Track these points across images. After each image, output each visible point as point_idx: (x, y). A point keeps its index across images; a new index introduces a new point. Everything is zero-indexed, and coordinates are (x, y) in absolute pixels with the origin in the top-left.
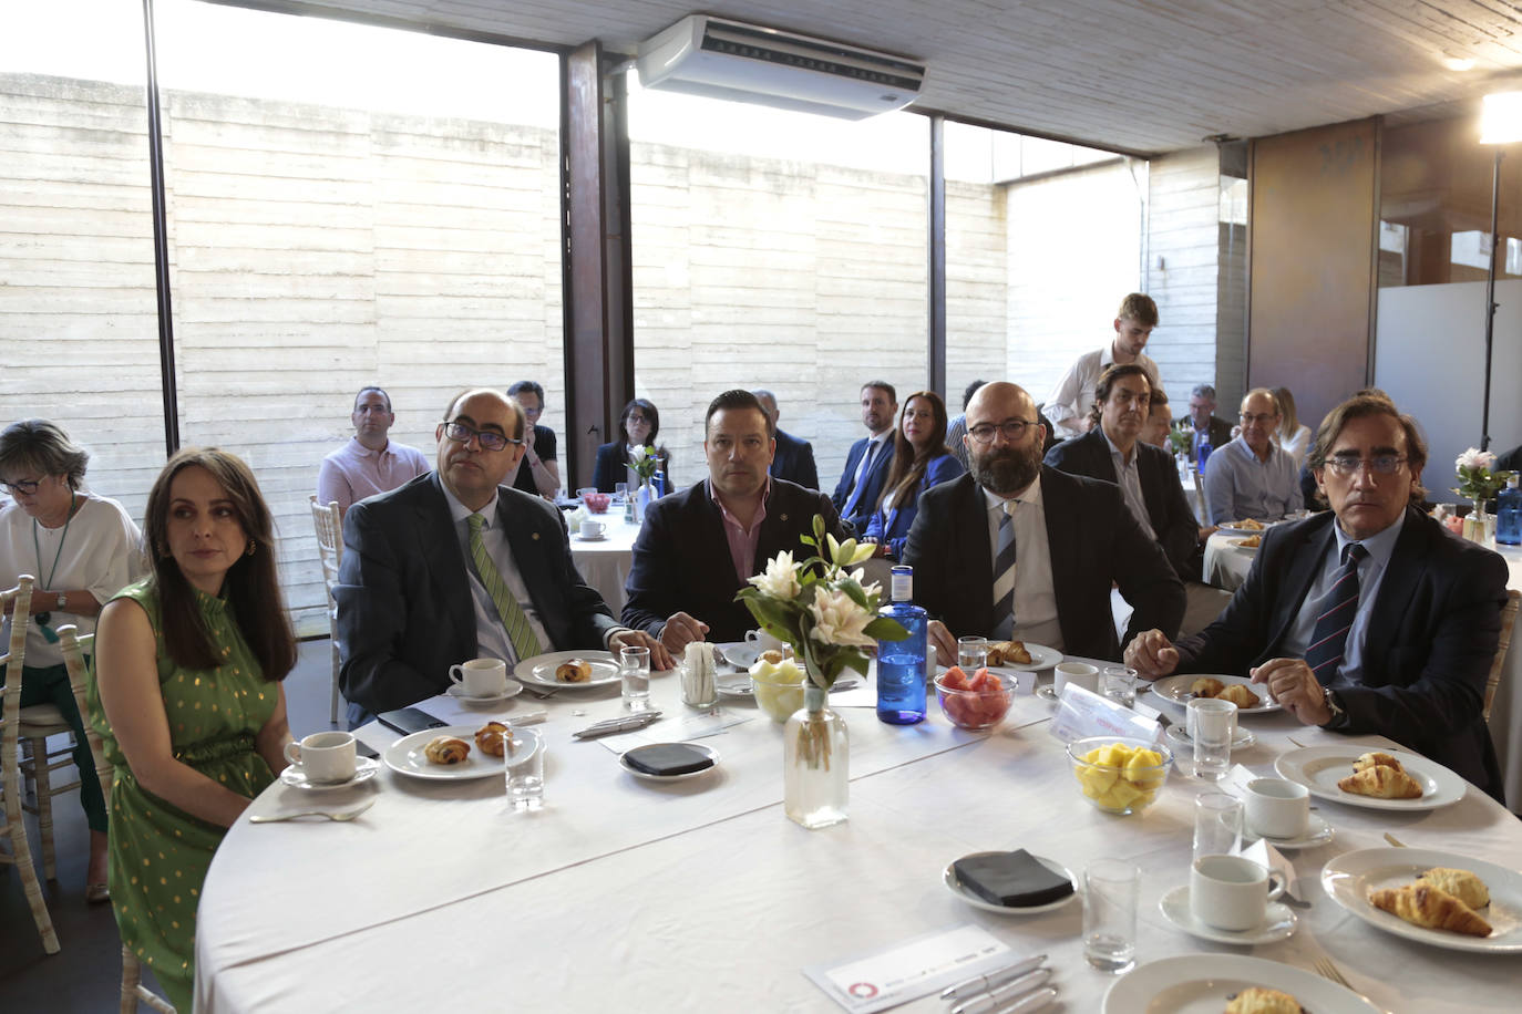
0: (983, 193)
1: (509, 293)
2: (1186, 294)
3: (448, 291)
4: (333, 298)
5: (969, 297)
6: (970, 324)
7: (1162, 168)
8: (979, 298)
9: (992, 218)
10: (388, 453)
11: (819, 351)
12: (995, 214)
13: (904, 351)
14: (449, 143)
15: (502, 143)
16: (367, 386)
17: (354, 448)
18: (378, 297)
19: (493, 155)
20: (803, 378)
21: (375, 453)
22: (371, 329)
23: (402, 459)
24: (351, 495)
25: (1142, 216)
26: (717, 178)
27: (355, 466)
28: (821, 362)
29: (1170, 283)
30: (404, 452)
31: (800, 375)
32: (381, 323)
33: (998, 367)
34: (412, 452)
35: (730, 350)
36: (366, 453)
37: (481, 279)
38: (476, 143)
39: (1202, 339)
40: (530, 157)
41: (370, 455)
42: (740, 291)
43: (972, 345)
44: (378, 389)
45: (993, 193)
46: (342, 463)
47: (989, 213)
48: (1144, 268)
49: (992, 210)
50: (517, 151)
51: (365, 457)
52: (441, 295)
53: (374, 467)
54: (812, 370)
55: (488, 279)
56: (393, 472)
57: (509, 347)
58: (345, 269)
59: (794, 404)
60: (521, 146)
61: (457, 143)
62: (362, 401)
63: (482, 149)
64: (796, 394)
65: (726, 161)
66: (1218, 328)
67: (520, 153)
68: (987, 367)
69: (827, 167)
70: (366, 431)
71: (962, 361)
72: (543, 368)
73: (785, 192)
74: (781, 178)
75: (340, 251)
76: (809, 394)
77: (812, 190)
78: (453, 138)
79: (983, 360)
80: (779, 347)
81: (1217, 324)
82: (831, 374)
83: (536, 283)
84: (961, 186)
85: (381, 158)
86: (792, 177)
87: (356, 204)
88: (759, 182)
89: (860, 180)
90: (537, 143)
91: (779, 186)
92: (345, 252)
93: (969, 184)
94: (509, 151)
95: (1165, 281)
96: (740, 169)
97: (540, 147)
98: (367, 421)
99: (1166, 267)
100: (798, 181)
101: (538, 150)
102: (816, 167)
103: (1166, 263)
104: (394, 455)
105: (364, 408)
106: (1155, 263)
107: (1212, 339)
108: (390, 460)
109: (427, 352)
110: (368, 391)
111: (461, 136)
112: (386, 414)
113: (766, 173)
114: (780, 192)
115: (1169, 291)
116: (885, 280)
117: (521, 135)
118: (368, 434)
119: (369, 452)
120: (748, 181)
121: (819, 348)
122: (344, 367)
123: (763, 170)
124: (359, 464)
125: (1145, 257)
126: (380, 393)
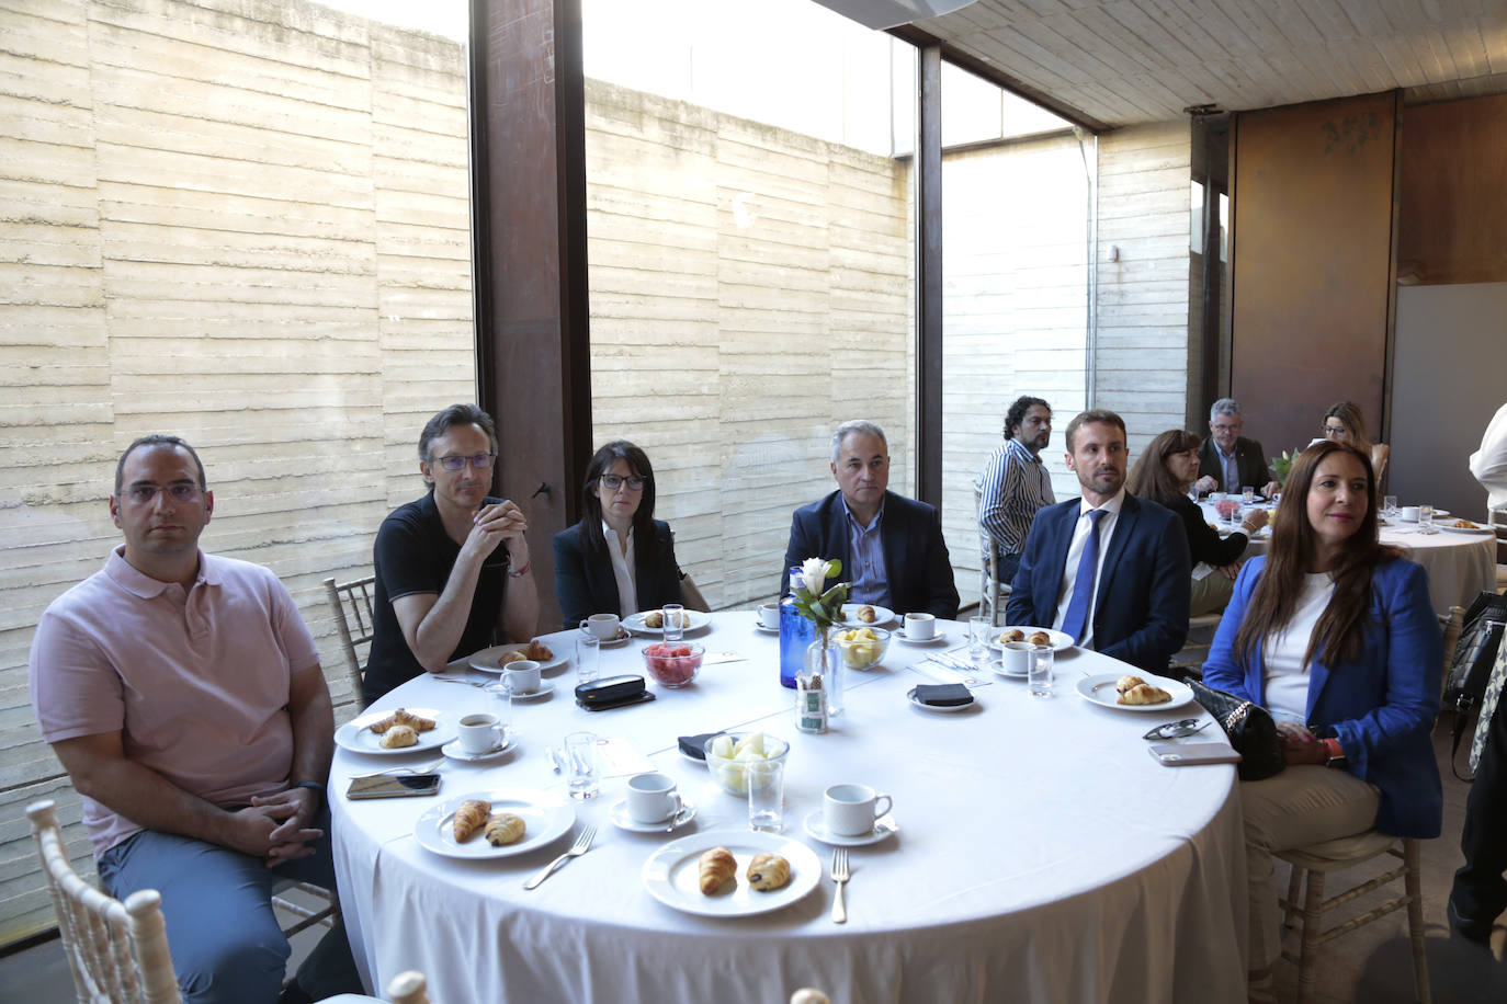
0: (884, 168)
1: (324, 264)
2: (1148, 290)
3: (228, 259)
4: (23, 262)
5: (871, 291)
6: (873, 322)
7: (1115, 144)
8: (882, 292)
9: (892, 198)
10: (204, 586)
11: (721, 354)
12: (896, 194)
13: (810, 354)
14: (226, 22)
15: (311, 33)
16: (144, 435)
17: (120, 578)
18: (107, 264)
19: (297, 52)
20: (705, 390)
21: (176, 587)
22: (96, 317)
23: (236, 595)
24: (123, 699)
25: (1089, 198)
26: (603, 119)
27: (127, 621)
28: (724, 369)
29: (1127, 277)
30: (236, 576)
31: (701, 384)
32: (115, 306)
33: (899, 373)
34: (255, 577)
35: (621, 353)
36: (151, 590)
37: (281, 242)
38: (270, 28)
39: (1170, 343)
40: (354, 60)
41: (163, 594)
42: (631, 274)
43: (875, 347)
44: (175, 441)
45: (894, 169)
46: (93, 620)
47: (889, 192)
48: (1093, 259)
49: (893, 187)
50: (334, 48)
51: (150, 600)
52: (216, 263)
53: (176, 623)
54: (714, 378)
55: (291, 243)
56: (221, 628)
57: (326, 348)
58: (43, 212)
59: (696, 424)
60: (339, 41)
61: (238, 24)
62: (136, 472)
63: (279, 40)
64: (697, 410)
65: (614, 97)
66: (1189, 332)
67: (338, 51)
68: (888, 374)
69: (729, 118)
70: (153, 543)
71: (866, 366)
72: (374, 379)
73: (683, 147)
74: (678, 127)
75: (33, 180)
76: (711, 410)
77: (713, 146)
78: (232, 15)
79: (886, 365)
80: (677, 349)
81: (1189, 325)
82: (736, 383)
83: (363, 252)
84: (863, 157)
85: (105, 29)
86: (691, 127)
87: (62, 103)
88: (653, 131)
89: (763, 140)
90: (364, 41)
91: (676, 138)
92: (43, 182)
93: (871, 156)
94: (320, 47)
95: (1119, 274)
96: (632, 111)
97: (369, 48)
98: (155, 521)
99: (1122, 258)
100: (697, 133)
101: (365, 52)
102: (717, 116)
103: (1121, 253)
104: (217, 588)
105: (145, 489)
106: (1107, 254)
107: (1184, 343)
108: (209, 600)
109: (194, 355)
110: (151, 448)
111: (245, 13)
112: (197, 500)
113: (661, 119)
114: (677, 146)
115: (1124, 287)
116: (789, 266)
117: (339, 25)
118: (157, 551)
119: (159, 587)
120: (640, 128)
121: (723, 350)
122: (47, 380)
123: (657, 115)
124: (137, 618)
125: (1093, 245)
126: (179, 449)
